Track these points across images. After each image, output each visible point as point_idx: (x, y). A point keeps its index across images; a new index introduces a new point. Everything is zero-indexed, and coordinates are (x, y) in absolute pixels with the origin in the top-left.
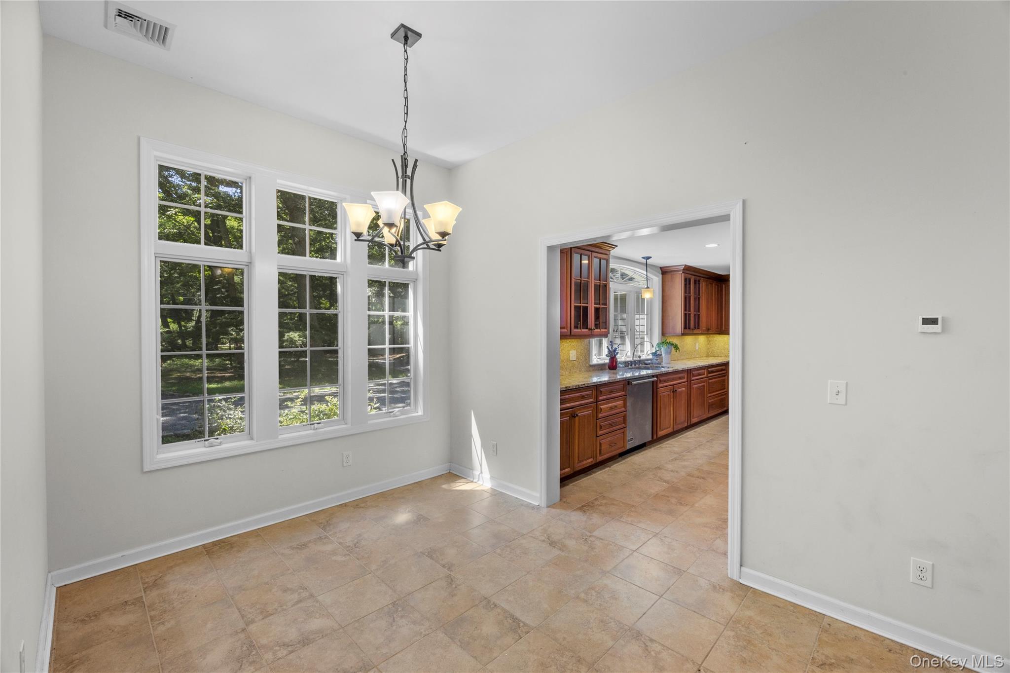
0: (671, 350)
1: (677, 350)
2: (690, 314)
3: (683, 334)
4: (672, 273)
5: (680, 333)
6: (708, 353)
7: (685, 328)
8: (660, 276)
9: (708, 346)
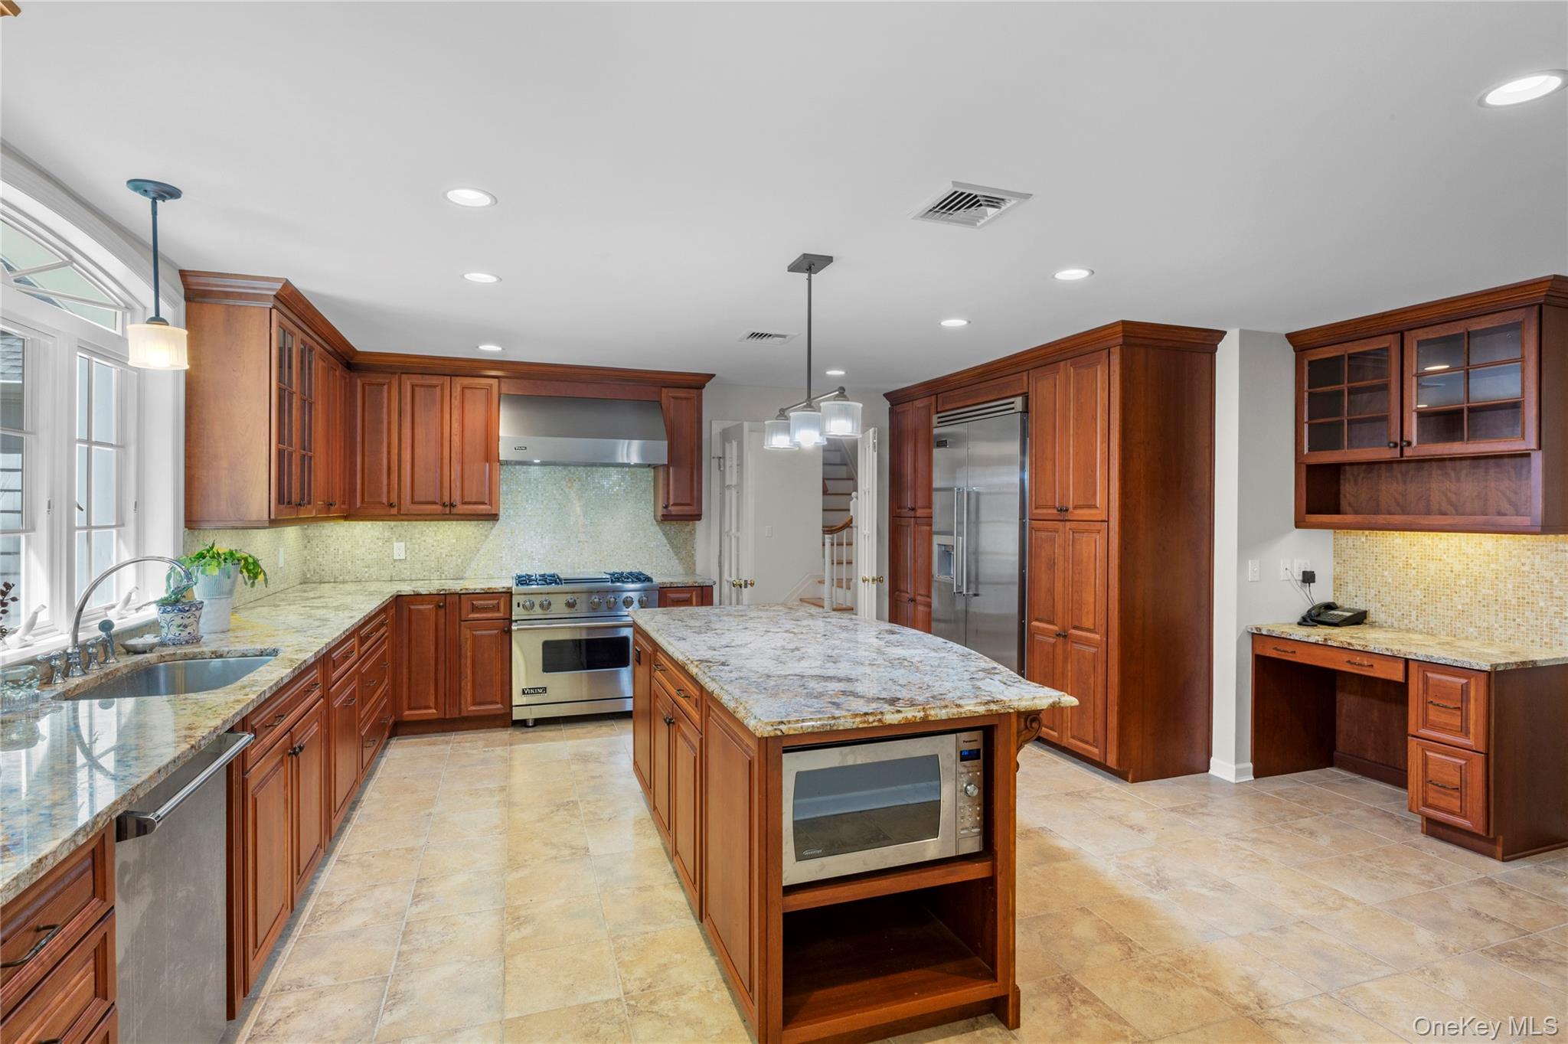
0: (234, 583)
1: (255, 577)
2: (290, 454)
3: (274, 523)
4: (231, 302)
5: (266, 517)
6: (304, 574)
7: (280, 500)
8: (183, 303)
9: (305, 552)
